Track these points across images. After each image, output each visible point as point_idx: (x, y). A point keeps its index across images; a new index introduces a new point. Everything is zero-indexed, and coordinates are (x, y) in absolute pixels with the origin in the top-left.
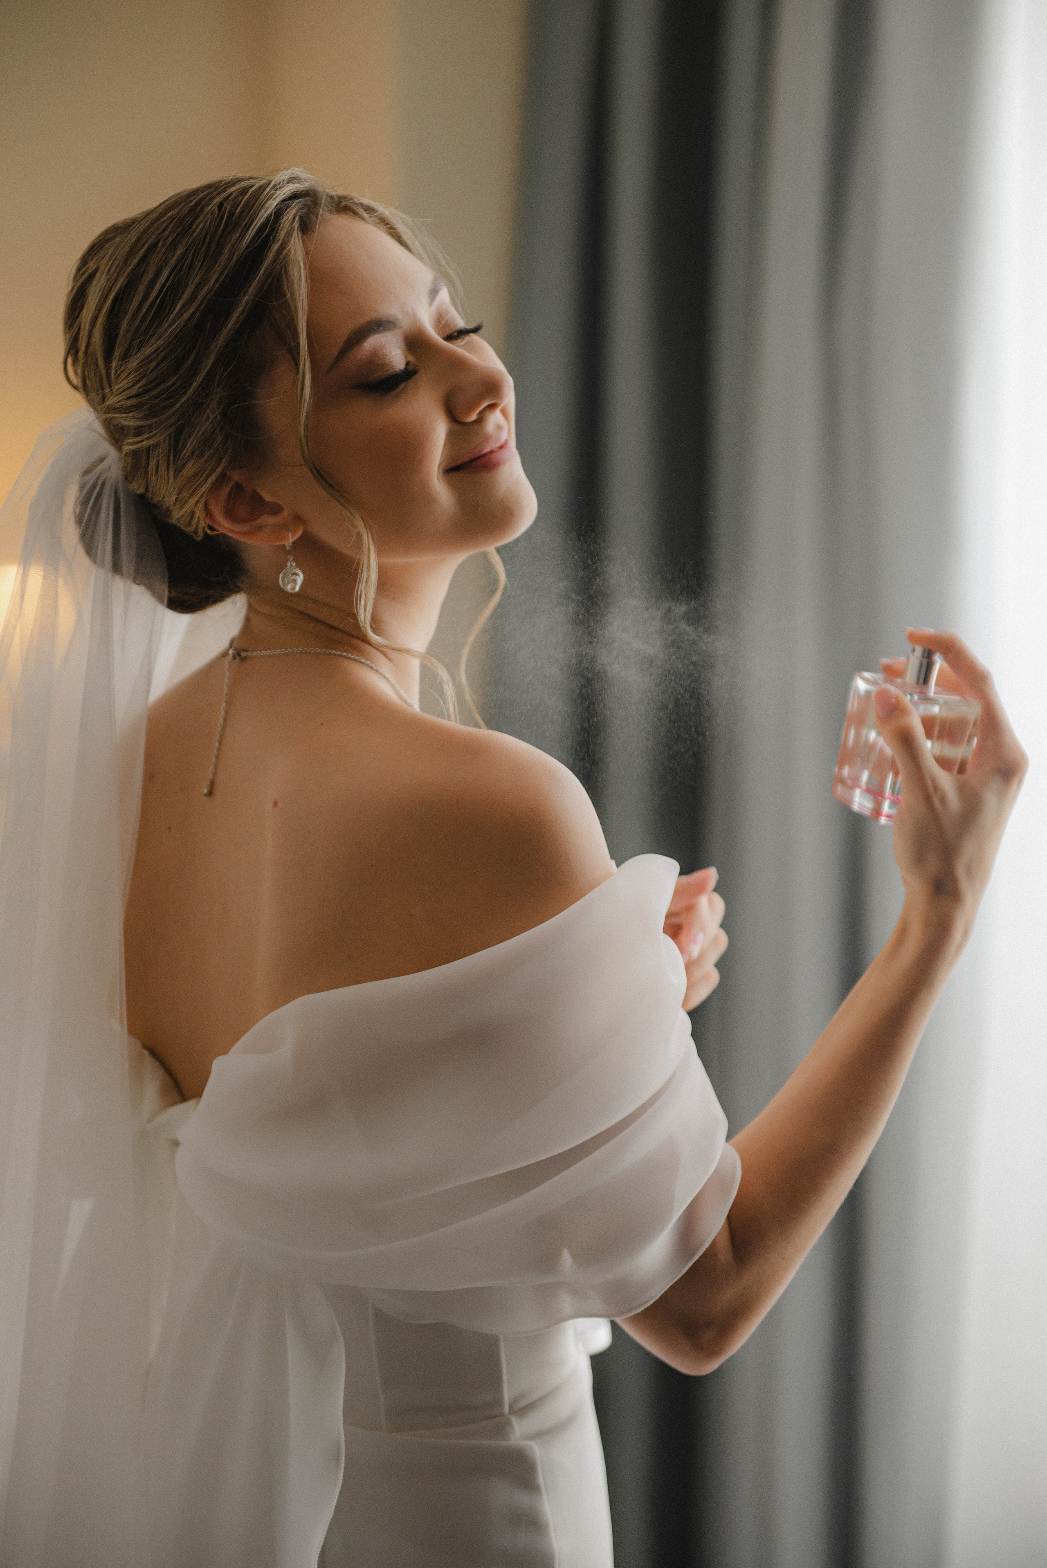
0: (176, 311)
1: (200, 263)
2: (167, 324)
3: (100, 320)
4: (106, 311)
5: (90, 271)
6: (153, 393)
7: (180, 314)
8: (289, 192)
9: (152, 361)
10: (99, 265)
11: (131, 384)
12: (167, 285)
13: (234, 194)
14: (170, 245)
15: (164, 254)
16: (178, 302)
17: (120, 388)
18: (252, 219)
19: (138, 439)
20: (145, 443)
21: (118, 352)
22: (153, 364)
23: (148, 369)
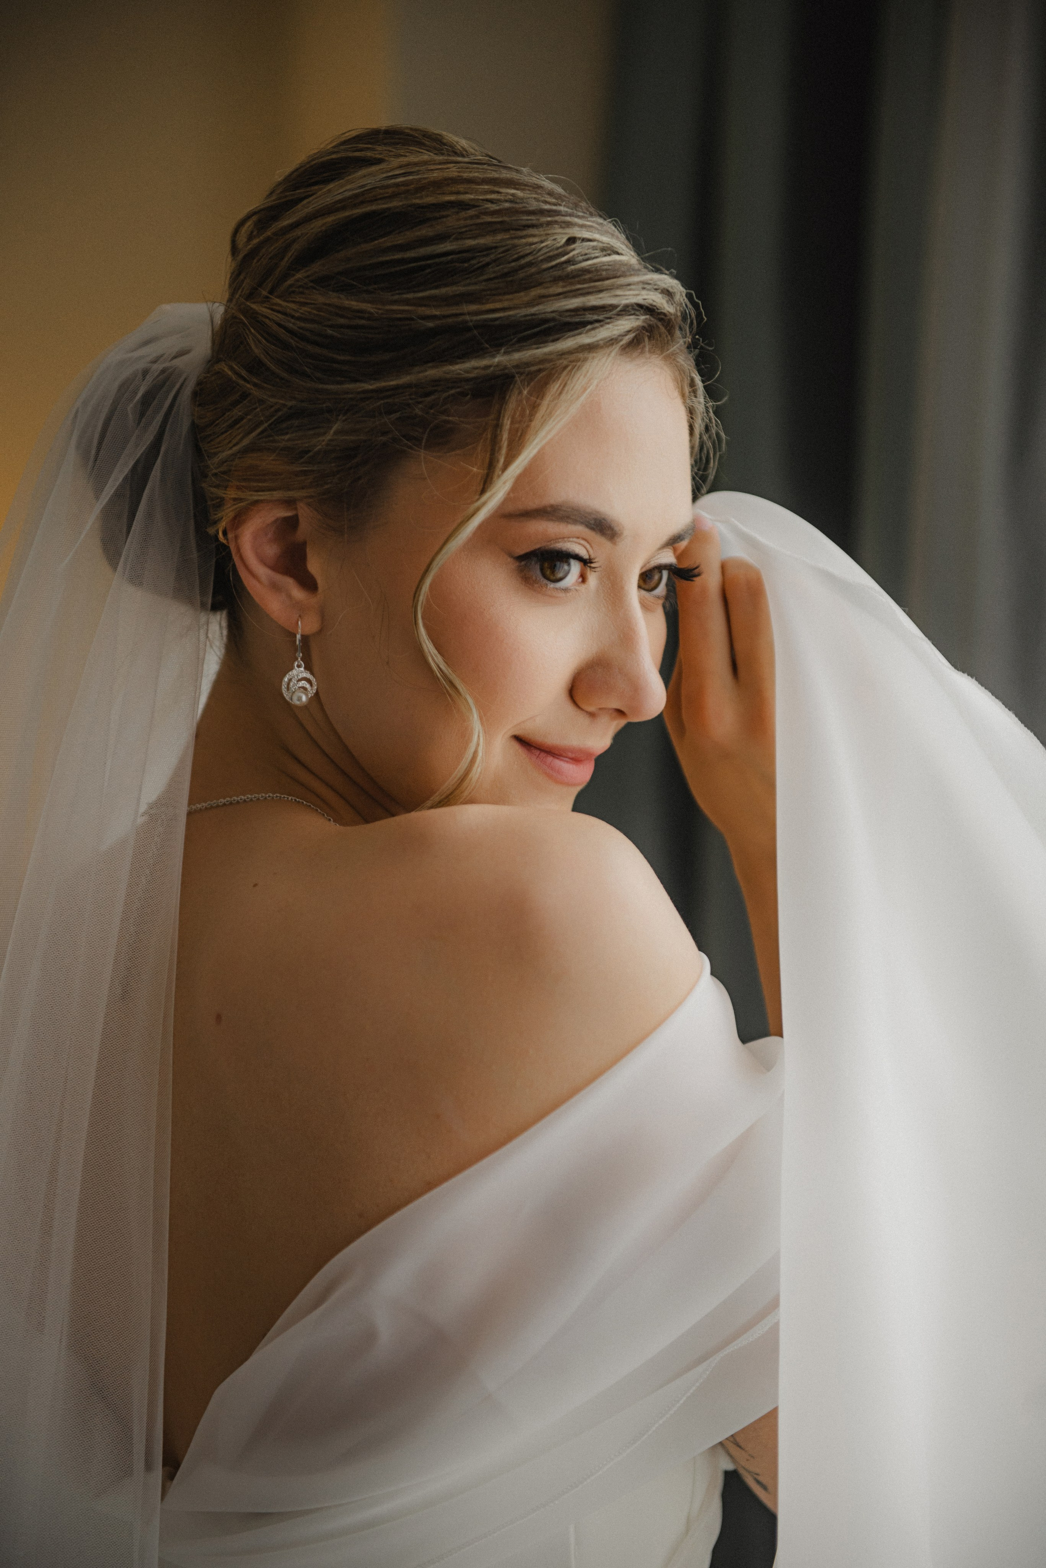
0: (421, 295)
1: (492, 276)
2: (396, 297)
3: (330, 219)
4: (348, 216)
5: (369, 154)
6: (310, 348)
7: (420, 303)
8: (651, 302)
9: (342, 316)
10: (387, 158)
11: (297, 315)
12: (437, 260)
13: (595, 244)
14: (482, 224)
15: (466, 226)
16: (431, 289)
17: (280, 305)
18: (591, 290)
19: (244, 373)
20: (248, 386)
21: (317, 268)
22: (342, 321)
23: (329, 320)
